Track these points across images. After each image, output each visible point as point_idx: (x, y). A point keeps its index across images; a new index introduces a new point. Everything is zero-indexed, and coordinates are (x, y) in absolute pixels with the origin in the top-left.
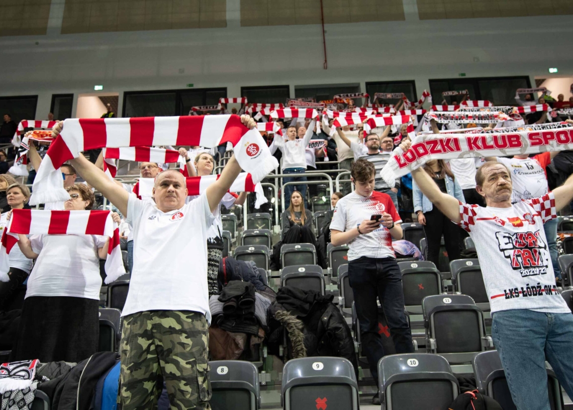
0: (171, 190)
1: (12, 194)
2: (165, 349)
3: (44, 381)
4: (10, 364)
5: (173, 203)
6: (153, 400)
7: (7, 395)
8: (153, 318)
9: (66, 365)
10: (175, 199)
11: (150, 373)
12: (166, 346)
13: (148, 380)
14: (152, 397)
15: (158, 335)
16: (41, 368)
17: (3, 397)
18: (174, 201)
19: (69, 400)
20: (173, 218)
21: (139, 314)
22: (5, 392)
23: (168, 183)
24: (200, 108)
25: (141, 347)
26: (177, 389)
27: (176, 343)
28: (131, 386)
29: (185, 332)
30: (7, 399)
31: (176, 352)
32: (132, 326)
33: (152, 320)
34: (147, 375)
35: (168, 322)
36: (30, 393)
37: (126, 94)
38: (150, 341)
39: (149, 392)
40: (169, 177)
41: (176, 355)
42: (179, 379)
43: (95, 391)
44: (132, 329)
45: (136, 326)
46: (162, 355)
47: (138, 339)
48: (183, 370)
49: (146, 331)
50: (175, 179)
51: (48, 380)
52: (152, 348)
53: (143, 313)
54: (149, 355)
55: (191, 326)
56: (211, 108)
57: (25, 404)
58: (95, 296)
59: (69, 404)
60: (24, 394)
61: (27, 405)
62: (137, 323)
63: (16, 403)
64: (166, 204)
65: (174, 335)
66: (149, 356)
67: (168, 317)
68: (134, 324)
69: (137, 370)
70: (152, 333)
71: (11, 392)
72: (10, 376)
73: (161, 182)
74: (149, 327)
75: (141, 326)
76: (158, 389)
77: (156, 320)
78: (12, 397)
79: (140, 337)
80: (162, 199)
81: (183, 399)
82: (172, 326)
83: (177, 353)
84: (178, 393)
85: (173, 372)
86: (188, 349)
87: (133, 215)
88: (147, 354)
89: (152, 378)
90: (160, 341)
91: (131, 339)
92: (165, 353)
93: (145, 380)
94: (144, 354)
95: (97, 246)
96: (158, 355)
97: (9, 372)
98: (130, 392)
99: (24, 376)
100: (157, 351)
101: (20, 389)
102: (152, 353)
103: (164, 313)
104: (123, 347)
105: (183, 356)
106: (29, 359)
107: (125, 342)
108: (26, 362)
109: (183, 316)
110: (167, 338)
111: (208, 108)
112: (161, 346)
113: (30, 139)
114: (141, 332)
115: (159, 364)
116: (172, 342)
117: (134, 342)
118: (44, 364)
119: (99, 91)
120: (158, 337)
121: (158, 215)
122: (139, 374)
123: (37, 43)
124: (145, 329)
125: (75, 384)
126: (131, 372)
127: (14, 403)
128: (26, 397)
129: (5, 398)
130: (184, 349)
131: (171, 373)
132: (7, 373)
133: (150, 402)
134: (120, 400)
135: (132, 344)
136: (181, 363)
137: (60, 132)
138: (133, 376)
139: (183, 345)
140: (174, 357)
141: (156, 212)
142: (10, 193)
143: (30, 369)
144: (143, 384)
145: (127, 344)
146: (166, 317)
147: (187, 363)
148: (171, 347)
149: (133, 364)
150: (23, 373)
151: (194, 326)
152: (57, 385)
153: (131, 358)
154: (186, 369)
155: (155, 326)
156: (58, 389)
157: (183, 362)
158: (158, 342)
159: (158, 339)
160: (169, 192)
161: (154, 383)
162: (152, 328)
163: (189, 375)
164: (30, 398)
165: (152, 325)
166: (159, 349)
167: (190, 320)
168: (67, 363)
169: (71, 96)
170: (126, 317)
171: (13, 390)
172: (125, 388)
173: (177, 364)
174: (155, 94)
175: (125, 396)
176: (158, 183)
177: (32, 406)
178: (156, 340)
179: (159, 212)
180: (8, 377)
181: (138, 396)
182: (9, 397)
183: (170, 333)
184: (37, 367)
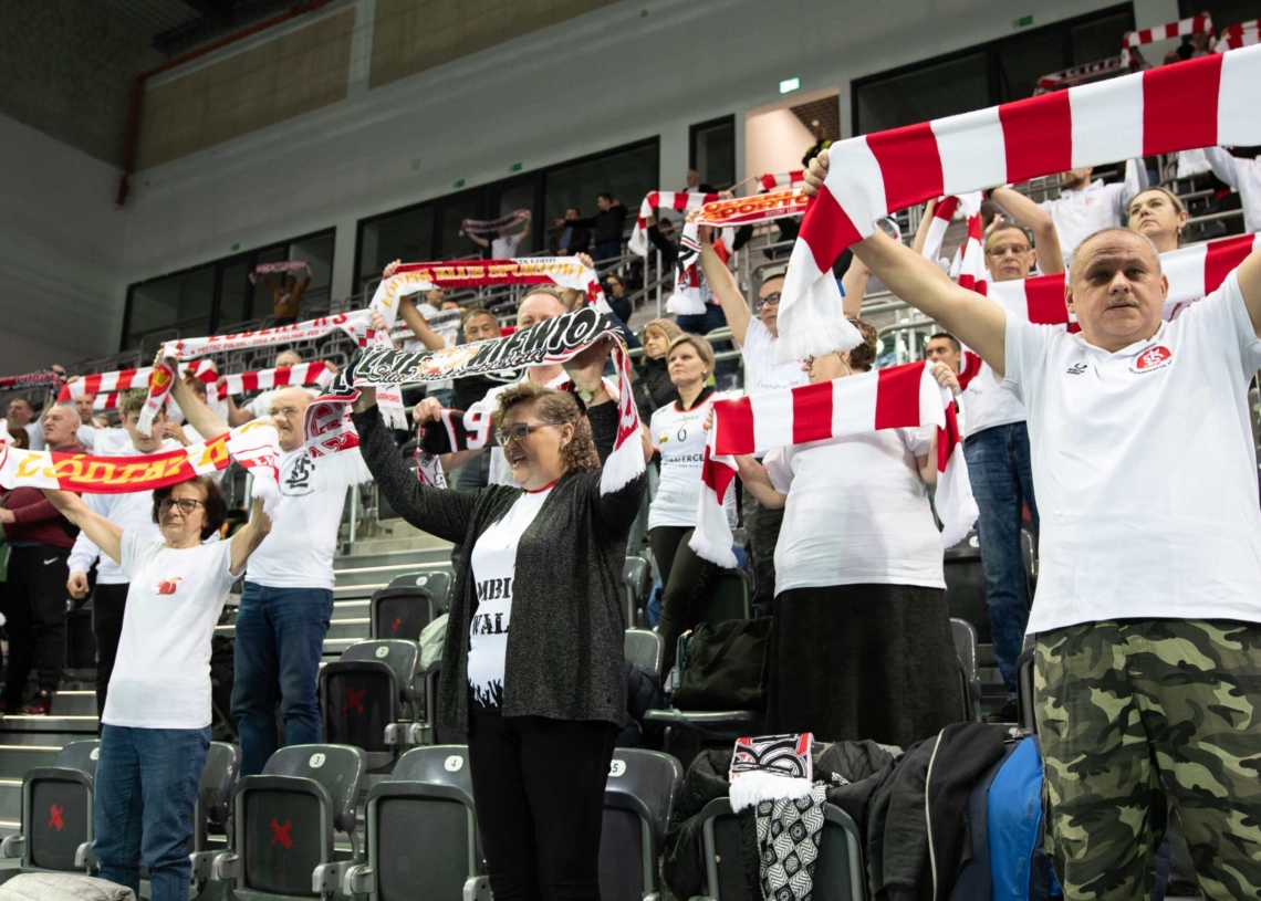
0: (1121, 286)
1: (678, 360)
2: (1174, 721)
3: (837, 784)
4: (754, 741)
5: (1129, 322)
6: (1143, 855)
7: (765, 809)
8: (1128, 639)
9: (879, 750)
10: (1134, 311)
11: (1135, 783)
12: (1178, 715)
13: (1130, 801)
14: (1143, 848)
15: (1147, 685)
16: (822, 752)
17: (756, 812)
18: (1132, 317)
19: (909, 833)
20: (1141, 363)
21: (1083, 629)
22: (761, 803)
23: (1107, 267)
24: (1064, 76)
25: (1102, 715)
26: (1219, 832)
27: (1204, 707)
28: (1084, 812)
29: (1228, 679)
30: (767, 818)
31: (1209, 733)
32: (1068, 658)
33: (1127, 643)
34: (1127, 790)
35: (1173, 651)
36: (813, 808)
37: (857, 85)
38: (1127, 701)
39: (1136, 833)
40: (1110, 250)
41: (1210, 739)
42: (1224, 805)
43: (969, 818)
44: (1068, 665)
45: (1081, 659)
46: (1165, 738)
47: (1091, 694)
48: (1235, 782)
49: (1111, 672)
50: (1128, 251)
51: (845, 781)
52: (1134, 718)
53: (1096, 627)
54: (1125, 736)
55: (1244, 662)
56: (1096, 68)
57: (805, 835)
58: (930, 579)
59: (911, 843)
60: (802, 811)
61: (810, 835)
62: (1082, 651)
63: (786, 829)
64: (1110, 328)
65: (1197, 685)
66: (1128, 740)
67: (1173, 636)
68: (1073, 654)
69: (1099, 773)
70: (1131, 678)
71: (772, 802)
72: (762, 768)
73: (1088, 267)
74: (1119, 662)
75: (1095, 659)
76: (1153, 829)
77: (1139, 644)
78: (776, 815)
79: (1096, 687)
80: (1097, 314)
81: (1244, 862)
82: (1189, 662)
83: (1213, 736)
84: (1224, 843)
85: (1203, 786)
86: (1243, 725)
87: (1022, 367)
88: (1122, 734)
89: (1140, 796)
90: (1155, 700)
91: (1069, 692)
92: (1174, 735)
93: (1123, 801)
94: (1112, 734)
95: (913, 452)
96: (1149, 739)
97: (758, 759)
98: (1085, 828)
99: (790, 770)
100: (1145, 727)
101: (792, 798)
102: (1133, 731)
103: (1160, 627)
104: (1045, 713)
105: (1231, 743)
106: (792, 733)
107: (1051, 700)
108: (786, 737)
109: (1217, 636)
110: (1176, 692)
111: (1087, 70)
112: (1157, 714)
113: (700, 226)
114: (1097, 674)
115: (1154, 762)
116: (1192, 704)
117: (1079, 702)
118: (827, 746)
119: (792, 93)
120: (1146, 689)
121: (1091, 360)
122: (1104, 786)
123: (644, 13)
124: (1108, 667)
125: (916, 797)
126: (1083, 777)
127: (782, 829)
128: (805, 817)
129: (761, 815)
130: (1232, 725)
131: (1196, 787)
132: (753, 760)
133: (1137, 860)
134: (1053, 846)
135: (1075, 706)
136: (1225, 763)
137: (823, 180)
138: (1087, 788)
139: (1225, 713)
140: (1204, 746)
141: (1082, 352)
142: (673, 359)
143: (799, 753)
144: (1119, 812)
145: (1056, 705)
146: (1167, 638)
147: (1244, 764)
148: (1189, 718)
149: (1084, 756)
150: (786, 763)
151: (1251, 662)
152: (871, 795)
153: (1075, 741)
154: (1243, 779)
155: (1133, 661)
156: (876, 805)
157: (1231, 762)
158: (1146, 704)
159: (1146, 694)
160: (1115, 291)
161: (1144, 812)
162: (1128, 666)
163: (1251, 797)
164: (815, 821)
165: (1127, 656)
166: (1153, 723)
167: (1237, 646)
168: (882, 747)
169: (730, 120)
170: (1043, 636)
171: (777, 798)
172: (1067, 818)
173: (1213, 764)
174: (934, 68)
175: (1073, 838)
176: (1080, 273)
177: (822, 839)
178: (1140, 697)
179: (1094, 351)
180: (757, 769)
181: (1107, 843)
182: (770, 814)
183: (1183, 680)
184: (813, 751)
